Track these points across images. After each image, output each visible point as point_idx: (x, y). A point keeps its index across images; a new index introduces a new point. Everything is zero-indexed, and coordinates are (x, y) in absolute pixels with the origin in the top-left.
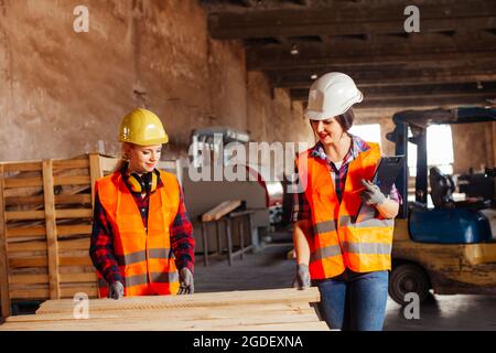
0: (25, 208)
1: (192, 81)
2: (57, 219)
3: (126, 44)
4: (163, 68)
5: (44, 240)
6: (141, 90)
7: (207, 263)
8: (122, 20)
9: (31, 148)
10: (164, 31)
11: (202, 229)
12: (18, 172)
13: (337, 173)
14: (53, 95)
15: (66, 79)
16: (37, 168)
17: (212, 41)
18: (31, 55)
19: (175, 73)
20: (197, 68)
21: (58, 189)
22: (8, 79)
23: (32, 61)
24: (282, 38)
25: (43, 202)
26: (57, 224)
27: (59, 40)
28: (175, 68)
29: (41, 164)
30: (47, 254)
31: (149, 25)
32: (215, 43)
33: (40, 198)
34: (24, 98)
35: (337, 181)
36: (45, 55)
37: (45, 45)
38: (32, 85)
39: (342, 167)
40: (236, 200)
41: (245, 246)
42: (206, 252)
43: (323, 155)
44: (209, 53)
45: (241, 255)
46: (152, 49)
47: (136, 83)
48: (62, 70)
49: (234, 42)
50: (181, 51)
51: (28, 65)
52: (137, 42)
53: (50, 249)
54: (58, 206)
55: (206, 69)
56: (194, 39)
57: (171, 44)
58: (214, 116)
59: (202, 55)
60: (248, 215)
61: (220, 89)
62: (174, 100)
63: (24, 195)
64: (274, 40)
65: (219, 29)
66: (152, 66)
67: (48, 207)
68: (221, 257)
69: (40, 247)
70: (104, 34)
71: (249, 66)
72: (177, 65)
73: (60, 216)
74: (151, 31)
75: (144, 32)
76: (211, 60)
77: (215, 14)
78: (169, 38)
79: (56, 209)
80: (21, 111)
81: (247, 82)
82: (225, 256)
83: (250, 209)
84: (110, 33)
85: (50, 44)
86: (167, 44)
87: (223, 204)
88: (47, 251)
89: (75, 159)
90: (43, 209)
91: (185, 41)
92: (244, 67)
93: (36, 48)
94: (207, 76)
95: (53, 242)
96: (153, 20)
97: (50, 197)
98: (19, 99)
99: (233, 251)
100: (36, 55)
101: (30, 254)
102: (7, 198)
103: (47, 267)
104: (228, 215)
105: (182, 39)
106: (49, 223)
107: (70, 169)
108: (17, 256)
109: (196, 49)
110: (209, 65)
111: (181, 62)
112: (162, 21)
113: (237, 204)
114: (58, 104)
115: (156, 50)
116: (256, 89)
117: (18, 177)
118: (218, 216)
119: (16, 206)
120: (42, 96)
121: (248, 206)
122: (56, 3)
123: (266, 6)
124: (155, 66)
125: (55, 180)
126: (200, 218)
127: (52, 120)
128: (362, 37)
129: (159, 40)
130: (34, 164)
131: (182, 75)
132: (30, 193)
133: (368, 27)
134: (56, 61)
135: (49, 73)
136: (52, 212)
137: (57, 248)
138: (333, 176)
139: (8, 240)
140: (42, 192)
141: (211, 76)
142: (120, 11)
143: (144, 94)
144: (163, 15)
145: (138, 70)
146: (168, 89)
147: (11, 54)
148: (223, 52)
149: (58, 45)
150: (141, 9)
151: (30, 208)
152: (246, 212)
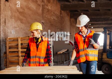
0: (14, 48)
1: (56, 20)
2: (21, 51)
3: (40, 11)
4: (49, 17)
5: (18, 56)
6: (43, 22)
7: (58, 64)
8: (39, 5)
9: (16, 35)
10: (50, 8)
11: (57, 56)
12: (12, 40)
13: (84, 38)
14: (22, 22)
15: (25, 19)
16: (17, 39)
17: (61, 11)
18: (17, 13)
19: (52, 18)
20: (58, 17)
21: (22, 44)
22: (11, 18)
23: (17, 14)
24: (79, 11)
25: (18, 47)
26: (21, 53)
27: (24, 9)
28: (52, 17)
29: (18, 38)
30: (19, 60)
31: (46, 7)
32: (62, 12)
33: (17, 46)
34: (15, 23)
35: (84, 39)
36: (20, 13)
37: (20, 10)
38: (17, 20)
39: (85, 36)
40: (66, 49)
41: (68, 60)
42: (58, 61)
43: (81, 34)
44: (61, 14)
45: (67, 62)
46: (47, 12)
47: (42, 20)
48: (24, 17)
49: (67, 11)
50: (54, 13)
51: (16, 15)
52: (43, 10)
53: (19, 58)
54: (22, 48)
55: (60, 17)
56: (57, 10)
57: (51, 11)
58: (62, 29)
59: (59, 14)
60: (69, 53)
61: (63, 23)
62: (52, 25)
63: (14, 45)
64: (77, 11)
65: (63, 8)
66: (46, 16)
67: (19, 48)
68: (62, 63)
69: (17, 58)
70: (35, 8)
71: (71, 17)
72: (53, 16)
73: (22, 51)
74: (47, 8)
75: (45, 8)
76: (61, 15)
77: (62, 4)
78: (51, 10)
79: (21, 49)
80: (14, 26)
81: (70, 21)
82: (63, 63)
83: (70, 51)
84: (36, 8)
85: (21, 10)
86: (50, 11)
87: (63, 50)
88: (19, 59)
89: (26, 37)
90: (18, 49)
91: (55, 11)
92: (70, 18)
93: (18, 11)
94: (60, 19)
95: (20, 57)
96: (47, 5)
97: (20, 46)
98: (13, 23)
99: (65, 61)
100: (18, 13)
101: (15, 59)
102: (9, 46)
103: (18, 63)
104: (64, 52)
105: (54, 10)
106: (19, 52)
107: (25, 39)
108: (11, 60)
109: (58, 13)
110: (61, 17)
111: (54, 16)
112: (49, 6)
113: (66, 50)
114: (23, 25)
115: (48, 13)
116: (72, 23)
117: (12, 41)
118: (61, 53)
119: (11, 48)
120: (19, 23)
121: (69, 50)
122: (23, 1)
123: (75, 3)
124: (47, 17)
125: (21, 42)
126: (57, 53)
127: (21, 28)
128: (99, 10)
129: (48, 10)
130: (16, 38)
131: (54, 19)
132: (15, 45)
133: (100, 8)
134: (23, 14)
135: (21, 17)
136: (20, 50)
137: (21, 58)
138: (83, 38)
139: (9, 56)
140: (18, 45)
141: (61, 19)
142: (39, 3)
143: (44, 23)
144: (50, 4)
145: (43, 17)
146: (50, 22)
147: (12, 12)
148: (64, 14)
149: (23, 11)
150: (44, 3)
151: (15, 49)
152: (68, 52)
